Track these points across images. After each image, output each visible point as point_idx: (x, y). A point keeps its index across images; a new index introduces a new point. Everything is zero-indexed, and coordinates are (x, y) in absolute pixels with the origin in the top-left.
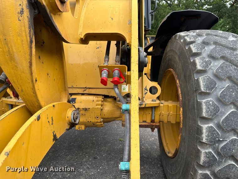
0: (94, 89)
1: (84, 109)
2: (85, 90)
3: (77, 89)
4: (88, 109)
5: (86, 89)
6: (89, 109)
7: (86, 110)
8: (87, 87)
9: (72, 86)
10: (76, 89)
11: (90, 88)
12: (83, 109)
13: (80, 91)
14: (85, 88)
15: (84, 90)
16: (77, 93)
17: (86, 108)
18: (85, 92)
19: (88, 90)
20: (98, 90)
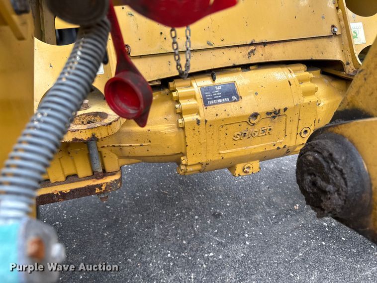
0: (276, 44)
1: (271, 113)
2: (253, 52)
3: (227, 50)
4: (282, 112)
5: (253, 48)
6: (285, 109)
7: (274, 117)
8: (257, 41)
9: (209, 44)
10: (223, 50)
11: (265, 44)
12: (268, 114)
13: (239, 57)
14: (252, 44)
15: (249, 53)
16: (231, 65)
17: (277, 108)
18: (255, 59)
19: (260, 50)
20: (289, 46)
